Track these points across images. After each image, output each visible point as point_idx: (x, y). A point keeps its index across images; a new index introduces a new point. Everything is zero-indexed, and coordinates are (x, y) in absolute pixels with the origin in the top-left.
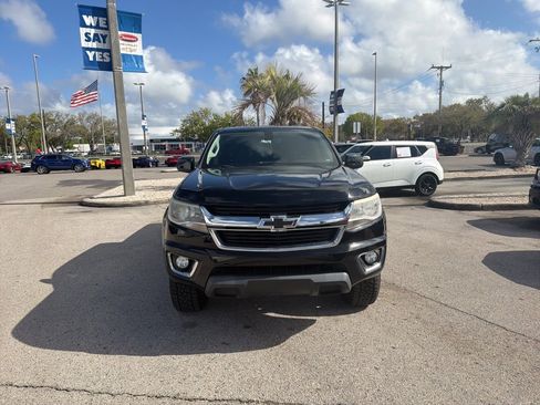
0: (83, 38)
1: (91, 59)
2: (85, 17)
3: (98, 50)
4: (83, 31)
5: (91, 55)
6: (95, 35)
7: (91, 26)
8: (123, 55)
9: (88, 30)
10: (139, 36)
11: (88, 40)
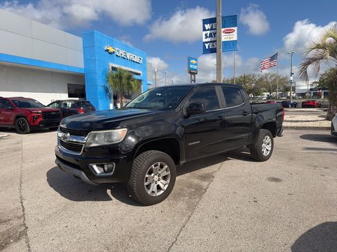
0: (204, 37)
1: (207, 48)
2: (206, 25)
3: (210, 42)
4: (205, 33)
5: (207, 45)
6: (210, 34)
7: (208, 30)
8: (224, 42)
9: (207, 32)
10: (235, 28)
11: (207, 37)
